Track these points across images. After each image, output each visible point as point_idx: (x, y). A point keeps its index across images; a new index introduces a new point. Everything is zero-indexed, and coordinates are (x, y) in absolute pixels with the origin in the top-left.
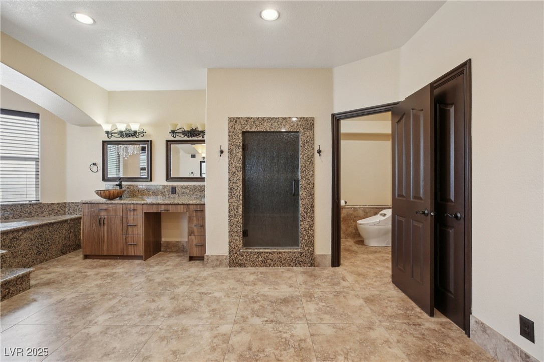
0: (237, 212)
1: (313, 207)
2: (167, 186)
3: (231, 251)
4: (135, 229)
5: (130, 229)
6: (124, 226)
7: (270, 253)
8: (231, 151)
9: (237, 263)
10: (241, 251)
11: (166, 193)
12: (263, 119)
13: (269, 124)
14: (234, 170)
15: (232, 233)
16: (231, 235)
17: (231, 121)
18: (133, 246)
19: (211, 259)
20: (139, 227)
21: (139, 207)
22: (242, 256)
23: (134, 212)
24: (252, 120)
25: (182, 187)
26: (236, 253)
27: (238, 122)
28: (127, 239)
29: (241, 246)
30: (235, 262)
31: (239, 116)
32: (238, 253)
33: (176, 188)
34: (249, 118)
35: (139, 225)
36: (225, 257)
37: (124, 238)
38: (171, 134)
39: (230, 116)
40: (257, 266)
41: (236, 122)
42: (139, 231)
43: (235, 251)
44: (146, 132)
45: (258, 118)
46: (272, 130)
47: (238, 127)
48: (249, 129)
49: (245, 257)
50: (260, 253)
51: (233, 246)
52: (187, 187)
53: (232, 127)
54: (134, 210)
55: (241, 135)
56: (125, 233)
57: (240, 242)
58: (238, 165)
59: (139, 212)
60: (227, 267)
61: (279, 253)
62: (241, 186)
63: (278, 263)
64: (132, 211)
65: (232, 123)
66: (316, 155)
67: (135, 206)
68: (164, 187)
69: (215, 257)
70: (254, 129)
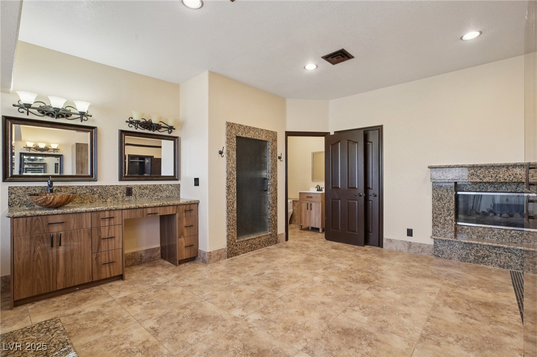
0: (233, 207)
1: (277, 199)
2: (121, 186)
3: (229, 243)
4: (112, 242)
5: (104, 244)
6: (93, 242)
7: (254, 239)
8: (229, 153)
9: (233, 253)
10: (236, 241)
11: (119, 195)
12: (250, 128)
13: (253, 133)
14: (230, 170)
15: (230, 226)
16: (228, 229)
17: (228, 125)
18: (107, 265)
19: (213, 255)
20: (117, 239)
21: (117, 214)
22: (237, 246)
23: (109, 220)
24: (243, 127)
25: (140, 188)
26: (232, 244)
27: (233, 127)
28: (99, 258)
29: (235, 237)
30: (232, 252)
31: (234, 122)
32: (234, 244)
33: (132, 188)
34: (240, 125)
35: (117, 235)
36: (223, 250)
37: (94, 257)
38: (128, 123)
39: (228, 121)
40: (246, 252)
41: (232, 127)
42: (117, 244)
43: (231, 243)
44: (91, 116)
45: (246, 127)
46: (255, 138)
47: (234, 132)
48: (240, 135)
49: (238, 246)
50: (248, 240)
51: (230, 239)
52: (146, 188)
53: (229, 131)
54: (110, 218)
55: (235, 139)
56: (95, 250)
57: (235, 235)
58: (234, 165)
59: (118, 219)
60: (225, 259)
61: (259, 237)
62: (235, 184)
63: (259, 246)
64: (107, 220)
65: (229, 128)
66: (278, 160)
67: (112, 212)
68: (117, 187)
69: (216, 252)
70: (244, 136)
